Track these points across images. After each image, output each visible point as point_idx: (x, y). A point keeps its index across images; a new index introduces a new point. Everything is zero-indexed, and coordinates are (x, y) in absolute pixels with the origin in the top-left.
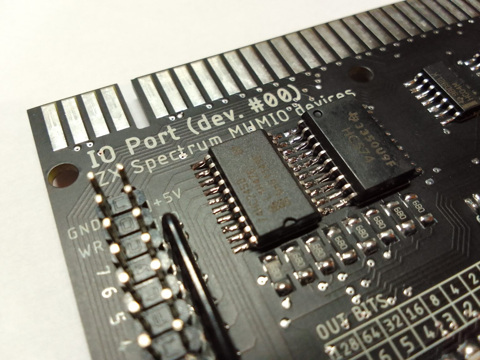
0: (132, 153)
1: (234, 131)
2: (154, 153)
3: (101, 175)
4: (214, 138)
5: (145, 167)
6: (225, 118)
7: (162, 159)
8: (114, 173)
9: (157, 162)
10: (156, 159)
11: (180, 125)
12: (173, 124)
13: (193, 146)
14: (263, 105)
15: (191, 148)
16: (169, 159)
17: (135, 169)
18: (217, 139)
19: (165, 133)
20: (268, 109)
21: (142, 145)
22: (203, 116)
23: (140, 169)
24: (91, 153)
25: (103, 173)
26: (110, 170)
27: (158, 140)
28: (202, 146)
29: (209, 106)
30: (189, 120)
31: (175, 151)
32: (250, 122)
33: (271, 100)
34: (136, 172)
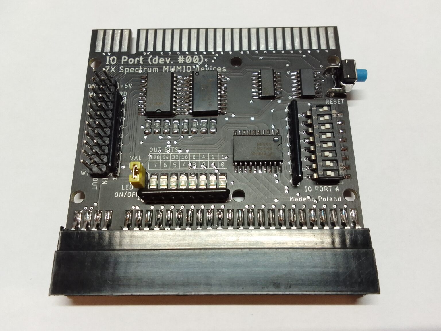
0: (122, 63)
1: (165, 68)
2: (130, 66)
3: (107, 68)
4: (156, 68)
5: (124, 71)
6: (165, 62)
7: (132, 70)
8: (112, 69)
9: (129, 70)
10: (130, 69)
11: (146, 58)
12: (144, 56)
13: (146, 68)
14: (184, 61)
15: (145, 69)
16: (134, 71)
17: (120, 70)
18: (157, 69)
19: (138, 59)
20: (185, 63)
21: (128, 61)
22: (157, 57)
23: (122, 71)
24: (108, 57)
25: (109, 67)
26: (111, 67)
27: (134, 61)
28: (149, 70)
29: (162, 53)
30: (151, 56)
31: (138, 68)
32: (174, 67)
33: (189, 60)
34: (120, 71)
